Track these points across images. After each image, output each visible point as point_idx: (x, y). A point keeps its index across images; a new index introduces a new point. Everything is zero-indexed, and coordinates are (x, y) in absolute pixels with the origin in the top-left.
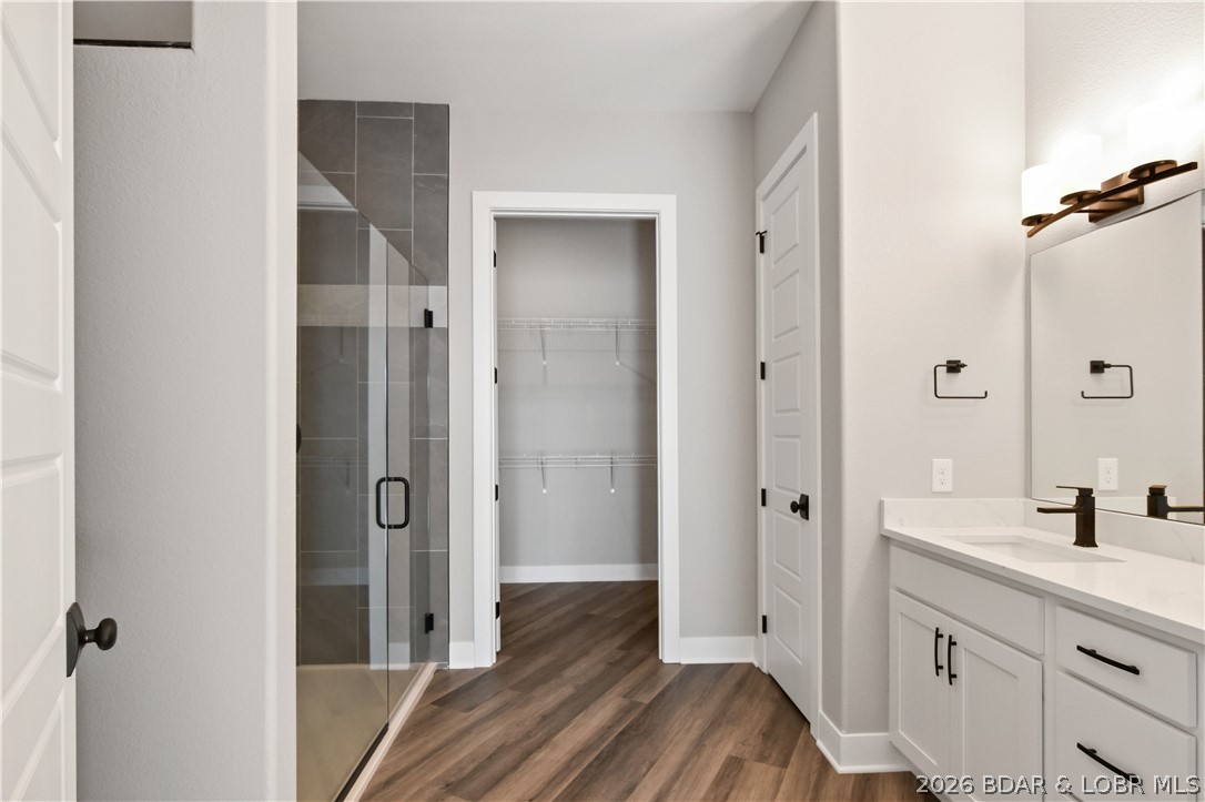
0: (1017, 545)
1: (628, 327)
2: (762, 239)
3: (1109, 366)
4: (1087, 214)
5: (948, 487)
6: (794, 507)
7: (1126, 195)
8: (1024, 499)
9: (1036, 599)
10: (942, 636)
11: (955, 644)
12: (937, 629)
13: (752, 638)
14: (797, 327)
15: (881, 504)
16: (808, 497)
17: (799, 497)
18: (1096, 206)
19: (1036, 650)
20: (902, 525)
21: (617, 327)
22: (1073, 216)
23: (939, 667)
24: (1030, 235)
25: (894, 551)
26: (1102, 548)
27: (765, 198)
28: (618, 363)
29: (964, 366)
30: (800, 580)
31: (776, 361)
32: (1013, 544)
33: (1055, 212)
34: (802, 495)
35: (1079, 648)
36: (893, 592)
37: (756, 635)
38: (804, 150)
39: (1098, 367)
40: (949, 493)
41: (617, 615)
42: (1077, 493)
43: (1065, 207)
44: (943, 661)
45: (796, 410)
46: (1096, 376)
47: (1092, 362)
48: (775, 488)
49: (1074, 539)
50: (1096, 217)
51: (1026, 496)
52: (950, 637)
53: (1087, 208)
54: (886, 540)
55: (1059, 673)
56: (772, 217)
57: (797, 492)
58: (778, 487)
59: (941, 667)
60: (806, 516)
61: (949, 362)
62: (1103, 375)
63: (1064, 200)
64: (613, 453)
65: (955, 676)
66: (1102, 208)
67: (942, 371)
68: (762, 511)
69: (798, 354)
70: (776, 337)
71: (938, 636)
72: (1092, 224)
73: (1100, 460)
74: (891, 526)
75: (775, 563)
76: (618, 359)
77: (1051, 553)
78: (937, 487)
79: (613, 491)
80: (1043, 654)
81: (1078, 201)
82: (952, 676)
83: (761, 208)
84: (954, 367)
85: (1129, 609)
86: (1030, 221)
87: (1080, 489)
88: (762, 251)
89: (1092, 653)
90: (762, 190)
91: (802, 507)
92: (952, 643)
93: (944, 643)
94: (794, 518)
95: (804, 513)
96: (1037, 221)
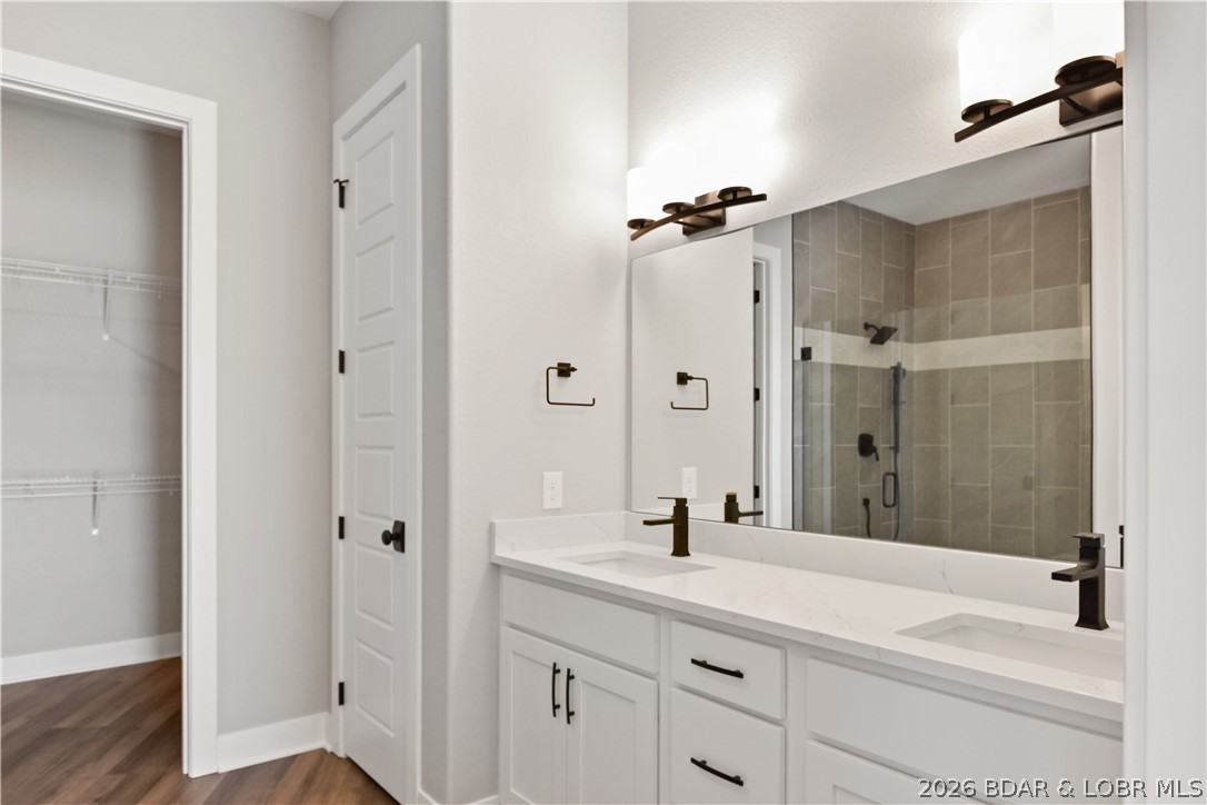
0: (622, 560)
1: (125, 284)
2: (342, 189)
3: (691, 378)
4: (681, 226)
5: (558, 504)
6: (387, 538)
7: (712, 213)
8: (625, 512)
9: (653, 616)
10: (559, 671)
11: (573, 677)
12: (555, 664)
13: (324, 715)
14: (390, 309)
15: (492, 527)
16: (403, 525)
17: (392, 524)
18: (687, 220)
19: (651, 669)
20: (513, 550)
21: (106, 282)
22: (671, 225)
23: (556, 707)
24: (634, 238)
25: (506, 580)
26: (695, 556)
27: (347, 137)
28: (106, 338)
29: (574, 370)
30: (391, 629)
31: (360, 351)
32: (618, 560)
33: (657, 219)
34: (397, 523)
35: (694, 661)
36: (504, 629)
37: (329, 709)
38: (402, 87)
39: (683, 379)
40: (559, 509)
41: (106, 722)
42: (673, 503)
43: (668, 215)
44: (561, 700)
45: (389, 414)
46: (681, 386)
47: (679, 374)
48: (358, 516)
49: (671, 550)
50: (690, 231)
51: (627, 509)
52: (569, 670)
53: (681, 220)
54: (497, 568)
55: (675, 690)
56: (357, 163)
57: (388, 518)
58: (361, 512)
59: (558, 706)
60: (401, 548)
61: (559, 364)
62: (686, 386)
63: (667, 208)
64: (96, 474)
65: (573, 713)
66: (694, 222)
67: (554, 373)
68: (340, 547)
69: (392, 343)
70: (361, 319)
71: (556, 671)
72: (685, 237)
73: (684, 469)
74: (503, 552)
75: (357, 612)
76: (107, 332)
77: (650, 566)
78: (548, 504)
79: (95, 532)
80: (657, 674)
81: (677, 210)
82: (570, 714)
83: (341, 150)
84: (565, 370)
85: (735, 616)
86: (636, 224)
87: (677, 500)
88: (342, 205)
89: (703, 664)
90: (342, 125)
91: (396, 537)
92: (570, 677)
93: (562, 678)
94: (385, 551)
95: (399, 544)
96: (640, 225)
